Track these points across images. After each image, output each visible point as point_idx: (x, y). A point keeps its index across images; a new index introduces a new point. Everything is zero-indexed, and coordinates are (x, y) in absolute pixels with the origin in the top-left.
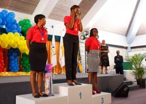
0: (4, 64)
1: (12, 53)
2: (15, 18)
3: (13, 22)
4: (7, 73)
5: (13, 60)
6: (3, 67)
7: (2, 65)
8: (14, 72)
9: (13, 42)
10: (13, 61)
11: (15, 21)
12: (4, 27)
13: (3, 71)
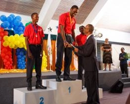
0: (12, 62)
1: (19, 52)
2: (21, 22)
3: (19, 25)
4: (15, 70)
5: (21, 58)
6: (11, 65)
7: (11, 63)
8: (21, 69)
9: (19, 42)
10: (20, 60)
11: (21, 24)
12: (12, 29)
13: (12, 69)
